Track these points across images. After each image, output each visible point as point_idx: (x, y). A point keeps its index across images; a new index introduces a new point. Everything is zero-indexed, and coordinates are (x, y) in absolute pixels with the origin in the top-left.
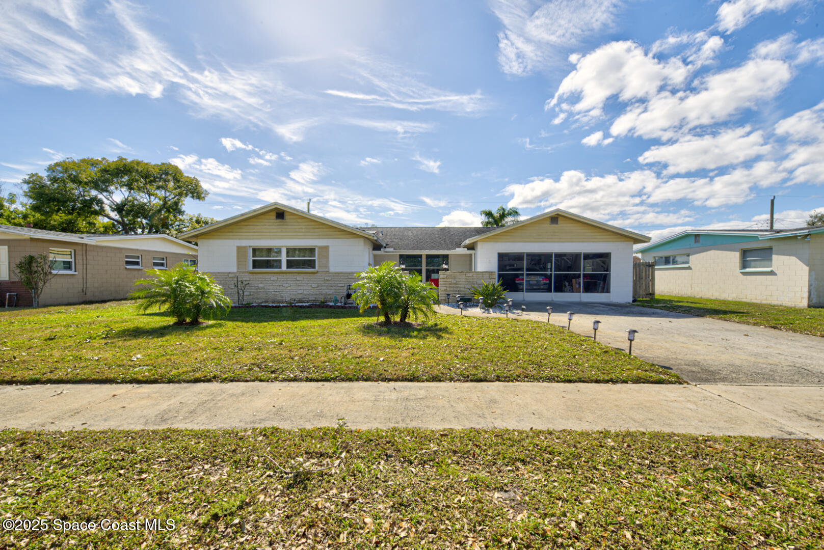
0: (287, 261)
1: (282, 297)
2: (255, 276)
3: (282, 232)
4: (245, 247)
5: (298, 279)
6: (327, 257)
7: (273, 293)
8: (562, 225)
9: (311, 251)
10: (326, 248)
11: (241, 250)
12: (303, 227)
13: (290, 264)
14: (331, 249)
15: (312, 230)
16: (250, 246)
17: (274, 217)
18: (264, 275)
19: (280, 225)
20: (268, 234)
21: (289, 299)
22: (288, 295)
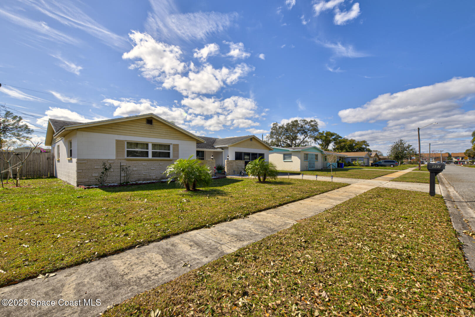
0: (153, 152)
1: (150, 176)
2: (130, 162)
3: (150, 133)
4: (123, 141)
5: (161, 164)
6: (178, 151)
7: (144, 174)
8: (254, 142)
9: (168, 147)
10: (177, 145)
11: (119, 143)
12: (164, 131)
13: (154, 154)
14: (180, 146)
15: (169, 134)
16: (126, 141)
17: (145, 122)
18: (138, 162)
19: (150, 128)
20: (141, 133)
21: (155, 177)
22: (154, 174)
